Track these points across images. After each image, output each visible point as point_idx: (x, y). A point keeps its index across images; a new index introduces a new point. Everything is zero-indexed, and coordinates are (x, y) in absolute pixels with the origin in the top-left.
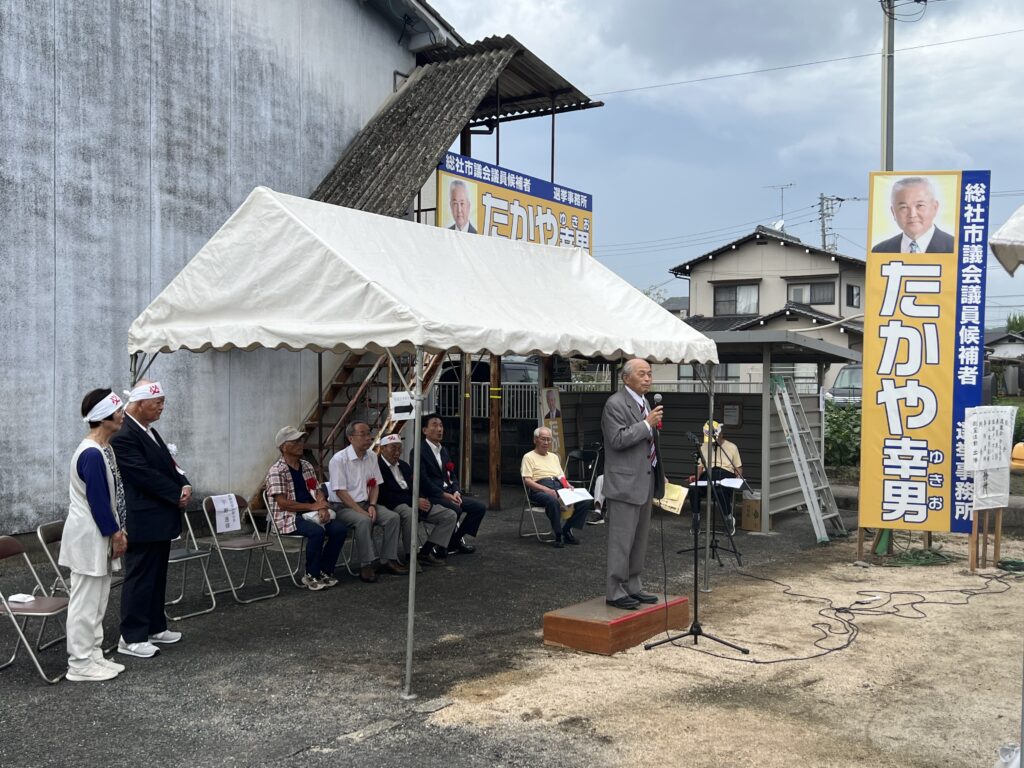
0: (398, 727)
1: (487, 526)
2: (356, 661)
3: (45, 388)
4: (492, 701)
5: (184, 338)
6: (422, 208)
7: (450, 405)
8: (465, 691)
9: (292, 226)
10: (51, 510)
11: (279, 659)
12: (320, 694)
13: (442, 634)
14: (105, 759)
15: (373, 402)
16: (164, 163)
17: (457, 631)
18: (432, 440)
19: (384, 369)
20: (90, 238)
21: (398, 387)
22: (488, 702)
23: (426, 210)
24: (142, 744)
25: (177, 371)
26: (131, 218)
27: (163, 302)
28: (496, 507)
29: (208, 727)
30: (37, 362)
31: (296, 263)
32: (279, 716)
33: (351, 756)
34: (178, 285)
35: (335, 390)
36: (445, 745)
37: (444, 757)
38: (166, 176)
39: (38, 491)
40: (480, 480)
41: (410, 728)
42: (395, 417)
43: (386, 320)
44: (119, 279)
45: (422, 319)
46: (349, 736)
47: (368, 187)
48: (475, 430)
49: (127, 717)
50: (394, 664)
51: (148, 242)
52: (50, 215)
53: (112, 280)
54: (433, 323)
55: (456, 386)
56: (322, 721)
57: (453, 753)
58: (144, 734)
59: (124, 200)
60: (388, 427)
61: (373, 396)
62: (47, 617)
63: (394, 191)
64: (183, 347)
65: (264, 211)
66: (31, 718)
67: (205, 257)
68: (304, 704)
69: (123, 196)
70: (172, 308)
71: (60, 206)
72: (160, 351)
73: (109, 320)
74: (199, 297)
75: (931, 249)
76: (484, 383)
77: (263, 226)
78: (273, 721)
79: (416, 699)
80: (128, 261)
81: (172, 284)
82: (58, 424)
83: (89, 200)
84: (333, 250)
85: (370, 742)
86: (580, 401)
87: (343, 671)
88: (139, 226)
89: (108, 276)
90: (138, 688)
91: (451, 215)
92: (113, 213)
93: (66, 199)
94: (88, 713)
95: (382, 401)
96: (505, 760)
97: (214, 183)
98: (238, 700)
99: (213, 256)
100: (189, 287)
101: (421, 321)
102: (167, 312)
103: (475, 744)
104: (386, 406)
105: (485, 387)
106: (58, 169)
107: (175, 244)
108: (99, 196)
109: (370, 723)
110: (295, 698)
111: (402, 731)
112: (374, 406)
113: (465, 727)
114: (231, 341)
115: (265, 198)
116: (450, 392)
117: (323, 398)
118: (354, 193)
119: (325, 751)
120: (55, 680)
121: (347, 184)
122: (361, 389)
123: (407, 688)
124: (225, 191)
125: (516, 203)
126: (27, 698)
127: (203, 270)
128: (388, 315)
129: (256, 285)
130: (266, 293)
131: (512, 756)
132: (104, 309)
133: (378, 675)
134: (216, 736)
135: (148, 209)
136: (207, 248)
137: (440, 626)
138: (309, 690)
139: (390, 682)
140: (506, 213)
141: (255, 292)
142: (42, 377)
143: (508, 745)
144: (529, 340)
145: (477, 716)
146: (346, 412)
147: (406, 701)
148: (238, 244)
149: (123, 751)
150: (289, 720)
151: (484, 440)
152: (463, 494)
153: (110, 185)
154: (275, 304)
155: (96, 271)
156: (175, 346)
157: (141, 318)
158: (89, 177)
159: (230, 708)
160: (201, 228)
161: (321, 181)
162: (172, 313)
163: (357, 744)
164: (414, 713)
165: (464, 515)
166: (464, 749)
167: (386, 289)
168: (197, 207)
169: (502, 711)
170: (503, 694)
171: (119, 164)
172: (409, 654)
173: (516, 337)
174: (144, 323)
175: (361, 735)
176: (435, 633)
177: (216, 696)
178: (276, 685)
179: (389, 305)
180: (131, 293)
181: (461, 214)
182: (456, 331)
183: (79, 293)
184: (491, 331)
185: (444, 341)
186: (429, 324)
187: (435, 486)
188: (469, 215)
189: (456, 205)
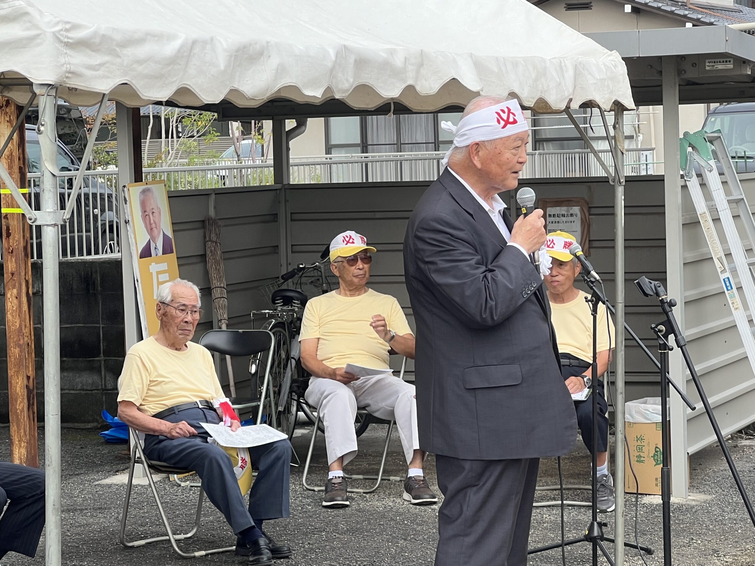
86: (212, 213)
184: (194, 42)
185: (100, 73)
186: (67, 30)
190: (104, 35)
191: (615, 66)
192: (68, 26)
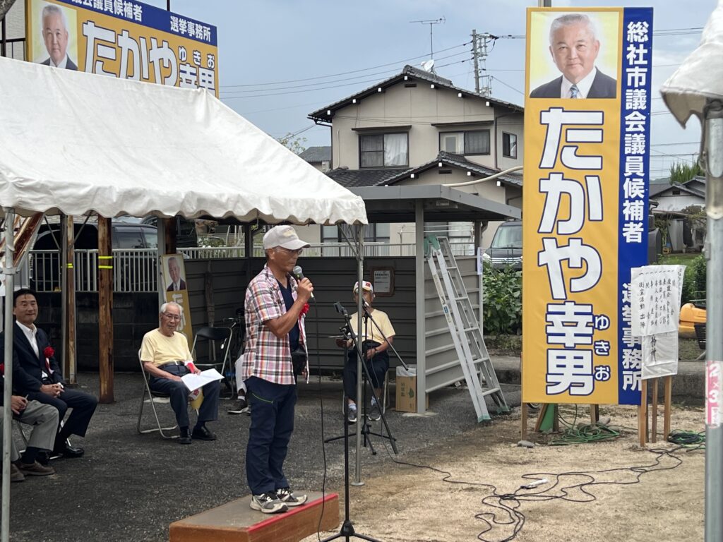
1: (99, 423)
6: (7, 38)
7: (48, 277)
23: (12, 41)
28: (109, 400)
40: (88, 367)
45: (11, 175)
48: (80, 308)
54: (26, 180)
55: (55, 255)
75: (593, 94)
76: (90, 251)
86: (209, 270)
91: (45, 47)
101: (10, 177)
105: (91, 255)
116: (48, 262)
125: (125, 34)
140: (114, 45)
144: (146, 199)
151: (91, 319)
173: (130, 196)
181: (57, 47)
182: (54, 189)
184: (99, 189)
185: (40, 202)
186: (21, 182)
187: (30, 377)
188: (67, 48)
189: (50, 35)
190: (43, 185)
191: (358, 204)
192: (21, 180)
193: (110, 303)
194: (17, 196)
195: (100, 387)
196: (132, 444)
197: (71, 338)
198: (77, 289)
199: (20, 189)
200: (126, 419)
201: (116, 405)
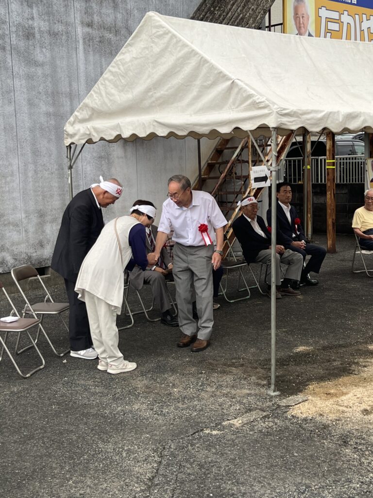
0: (267, 417)
1: (328, 264)
2: (233, 365)
3: (13, 172)
4: (337, 399)
5: (102, 131)
6: (272, 24)
7: (295, 175)
8: (317, 390)
9: (175, 40)
10: (23, 256)
11: (179, 362)
12: (209, 389)
13: (296, 346)
14: (61, 433)
15: (239, 174)
16: (83, 4)
17: (307, 344)
18: (283, 202)
19: (245, 150)
20: (36, 64)
21: (257, 162)
22: (335, 399)
23: (274, 26)
24: (86, 424)
25: (101, 157)
26: (62, 47)
27: (86, 106)
28: (333, 251)
29: (131, 411)
30: (6, 154)
31: (178, 69)
32: (180, 405)
33: (233, 437)
34: (96, 93)
35: (210, 167)
36: (303, 432)
37: (303, 441)
38: (85, 13)
39: (13, 244)
40: (320, 230)
41: (276, 417)
42: (255, 185)
43: (247, 109)
44: (58, 93)
45: (276, 106)
46: (231, 422)
47: (230, 9)
48: (315, 194)
49: (75, 403)
50: (262, 368)
51: (75, 64)
52: (8, 48)
53: (53, 93)
54: (285, 109)
55: (299, 161)
56: (211, 410)
57: (310, 438)
58: (87, 415)
59: (57, 34)
60: (249, 193)
61: (238, 170)
62: (21, 332)
63: (251, 11)
64: (102, 139)
65: (154, 31)
66: (12, 402)
67: (113, 70)
68: (198, 397)
69: (56, 31)
70: (93, 109)
71: (14, 42)
72: (86, 142)
73: (53, 122)
74: (111, 100)
76: (320, 158)
77: (153, 42)
78: (176, 408)
79: (279, 396)
80: (63, 79)
81: (92, 92)
82: (23, 198)
83: (33, 35)
84: (207, 56)
85: (246, 428)
87: (225, 372)
88: (69, 53)
89: (50, 91)
90: (82, 382)
91: (295, 26)
92: (50, 44)
93: (18, 36)
94: (49, 399)
95: (244, 174)
96: (351, 445)
97: (119, 16)
98: (151, 392)
99: (119, 69)
100: (104, 94)
101: (275, 108)
102: (90, 113)
103: (327, 433)
104: (247, 177)
105: (321, 160)
106: (11, 14)
107: (94, 64)
108: (40, 31)
109: (246, 412)
110: (191, 391)
111: (270, 419)
112: (239, 178)
113: (318, 419)
114: (134, 132)
115: (154, 20)
116: (295, 165)
117: (202, 173)
118: (220, 16)
119: (214, 432)
120: (28, 376)
121: (214, 9)
122: (229, 165)
123: (273, 387)
124: (127, 22)
125: (346, 13)
126: (9, 388)
127: (112, 79)
128: (250, 105)
129: (150, 89)
130: (158, 95)
131: (357, 443)
132: (48, 114)
133: (250, 376)
134: (136, 419)
135: (74, 39)
136: (115, 63)
137: (295, 340)
138: (201, 386)
139: (260, 381)
140: (338, 21)
141: (150, 94)
142: (11, 164)
143: (353, 434)
144: (362, 118)
145: (327, 410)
146: (219, 183)
147: (272, 397)
148: (136, 58)
149: (72, 428)
150: (188, 408)
151: (321, 200)
152: (307, 242)
153: (48, 24)
154: (164, 103)
155: (41, 88)
156: (96, 138)
157: (72, 119)
158: (33, 18)
159: (146, 398)
160: (111, 51)
161: (195, 9)
162: (93, 114)
163: (237, 429)
164: (279, 406)
165: (308, 257)
166: (318, 436)
167: (247, 85)
168: (108, 35)
169: (347, 407)
170: (346, 394)
171: (52, 7)
172: (273, 362)
173: (351, 117)
174: (74, 123)
175: (240, 422)
176: (291, 346)
177: (135, 389)
178: (177, 382)
179: (250, 96)
180: (66, 102)
181: (302, 25)
182: (302, 114)
183: (31, 104)
184: (331, 113)
185: (293, 123)
187: (286, 237)
188: (308, 26)
189: (298, 18)
190: (295, 112)
192: (282, 109)
193: (334, 190)
194: (279, 120)
195: (327, 243)
196: (349, 279)
197: (309, 212)
198: (312, 182)
199: (281, 115)
200: (344, 263)
201: (337, 254)
